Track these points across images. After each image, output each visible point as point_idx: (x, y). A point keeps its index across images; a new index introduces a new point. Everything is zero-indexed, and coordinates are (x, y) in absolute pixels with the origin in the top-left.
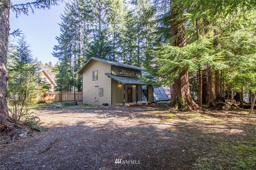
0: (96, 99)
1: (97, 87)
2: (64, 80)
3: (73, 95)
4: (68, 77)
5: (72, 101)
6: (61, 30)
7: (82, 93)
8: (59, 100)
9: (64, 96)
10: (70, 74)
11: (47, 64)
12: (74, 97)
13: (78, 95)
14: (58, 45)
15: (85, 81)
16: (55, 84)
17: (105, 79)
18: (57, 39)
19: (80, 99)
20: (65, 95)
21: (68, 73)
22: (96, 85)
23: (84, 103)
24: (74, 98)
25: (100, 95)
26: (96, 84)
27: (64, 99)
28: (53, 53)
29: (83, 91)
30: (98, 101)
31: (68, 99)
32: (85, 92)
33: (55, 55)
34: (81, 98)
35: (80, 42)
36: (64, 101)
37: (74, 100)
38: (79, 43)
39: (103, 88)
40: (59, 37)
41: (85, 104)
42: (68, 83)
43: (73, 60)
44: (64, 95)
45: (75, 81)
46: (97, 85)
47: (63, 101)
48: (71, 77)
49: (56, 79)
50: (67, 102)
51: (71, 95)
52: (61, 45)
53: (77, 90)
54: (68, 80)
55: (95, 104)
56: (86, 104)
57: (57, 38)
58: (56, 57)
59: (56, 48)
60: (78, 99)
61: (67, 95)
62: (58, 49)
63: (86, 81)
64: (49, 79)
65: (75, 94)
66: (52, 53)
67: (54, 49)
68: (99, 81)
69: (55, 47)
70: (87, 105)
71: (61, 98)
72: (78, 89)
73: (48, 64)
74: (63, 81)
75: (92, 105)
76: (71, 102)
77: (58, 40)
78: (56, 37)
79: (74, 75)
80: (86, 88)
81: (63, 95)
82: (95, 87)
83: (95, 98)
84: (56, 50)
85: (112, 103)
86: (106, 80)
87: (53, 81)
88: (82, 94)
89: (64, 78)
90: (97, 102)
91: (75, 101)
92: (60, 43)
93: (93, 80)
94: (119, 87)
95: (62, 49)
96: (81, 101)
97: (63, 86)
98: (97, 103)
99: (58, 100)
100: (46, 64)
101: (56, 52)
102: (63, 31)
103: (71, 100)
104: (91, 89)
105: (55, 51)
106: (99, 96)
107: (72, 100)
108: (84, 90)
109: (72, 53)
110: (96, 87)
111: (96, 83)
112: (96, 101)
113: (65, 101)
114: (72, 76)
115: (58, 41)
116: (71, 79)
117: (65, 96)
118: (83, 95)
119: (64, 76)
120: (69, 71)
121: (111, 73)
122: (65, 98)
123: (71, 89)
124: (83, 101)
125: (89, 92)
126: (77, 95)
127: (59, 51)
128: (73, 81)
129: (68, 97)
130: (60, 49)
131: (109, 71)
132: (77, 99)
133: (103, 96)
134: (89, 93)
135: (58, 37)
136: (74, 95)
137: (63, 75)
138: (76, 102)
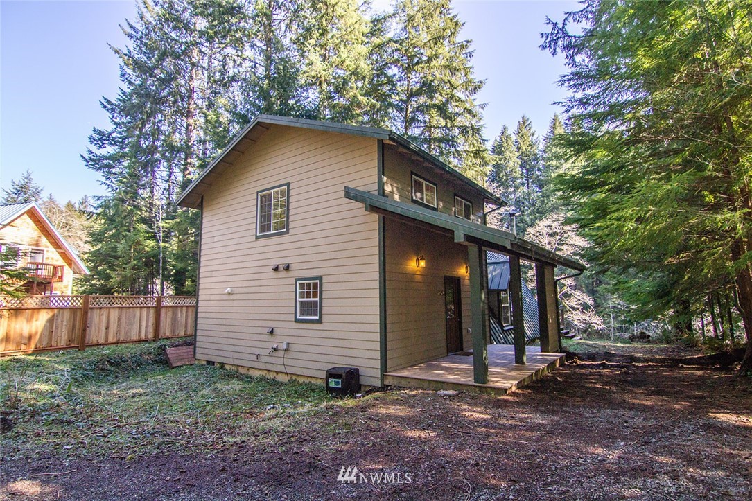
0: (278, 339)
1: (282, 274)
2: (119, 253)
3: (148, 316)
4: (138, 243)
5: (140, 341)
6: (123, 75)
7: (197, 302)
8: (70, 340)
9: (100, 319)
10: (148, 232)
11: (73, 206)
12: (152, 321)
13: (174, 315)
14: (110, 130)
15: (216, 245)
16: (83, 265)
17: (336, 224)
18: (105, 107)
19: (182, 333)
20: (105, 312)
21: (141, 226)
22: (274, 262)
23: (203, 353)
24: (151, 330)
25: (302, 314)
26: (276, 255)
27: (96, 333)
28: (87, 156)
29: (201, 292)
30: (287, 350)
31: (118, 331)
32: (213, 298)
33: (95, 163)
34: (186, 327)
35: (191, 121)
36: (98, 345)
37: (151, 336)
38: (189, 125)
39: (320, 278)
40: (114, 100)
41: (209, 363)
42: (135, 262)
43: (161, 184)
44: (101, 315)
45: (164, 258)
46: (282, 262)
47: (95, 342)
48: (151, 243)
49: (88, 248)
50: (113, 347)
51: (138, 315)
52: (120, 130)
53: (171, 293)
54: (138, 252)
55: (269, 367)
56: (213, 363)
57: (106, 104)
58: (99, 169)
59: (101, 137)
60: (173, 331)
61: (114, 314)
62: (106, 142)
63: (221, 244)
64: (56, 244)
65: (158, 309)
66: (82, 156)
67: (92, 140)
68: (297, 237)
69: (94, 135)
70: (222, 366)
71: (84, 330)
72: (176, 289)
73: (77, 206)
74: (117, 258)
75: (249, 368)
76: (134, 349)
77: (108, 110)
78: (103, 101)
79: (161, 235)
80: (215, 280)
81: (96, 313)
82: (273, 274)
83: (272, 332)
84: (100, 147)
85: (384, 367)
86: (340, 231)
87: (74, 253)
88: (196, 307)
89: (121, 246)
90: (281, 353)
91: (158, 344)
92: (116, 123)
93: (257, 238)
94: (414, 275)
95: (121, 143)
96: (186, 344)
97: (112, 273)
98: (280, 361)
99: (62, 338)
100: (70, 206)
101: (99, 154)
102: (130, 83)
103: (136, 338)
104: (245, 284)
105: (94, 149)
106: (297, 321)
107: (143, 336)
108: (207, 286)
109: (157, 156)
110: (276, 269)
111: (277, 249)
112: (276, 349)
113: (102, 341)
114: (154, 237)
115: (111, 116)
116: (147, 249)
117: (104, 318)
118: (199, 315)
119: (121, 236)
120: (143, 220)
121: (376, 187)
122: (107, 328)
123: (146, 287)
124: (198, 344)
125: (232, 297)
126: (170, 313)
127: (109, 150)
128: (156, 256)
129: (123, 324)
130: (114, 142)
131: (366, 181)
132: (168, 334)
133: (320, 321)
134: (235, 303)
135: (109, 102)
136: (152, 312)
137: (120, 233)
138: (163, 348)
